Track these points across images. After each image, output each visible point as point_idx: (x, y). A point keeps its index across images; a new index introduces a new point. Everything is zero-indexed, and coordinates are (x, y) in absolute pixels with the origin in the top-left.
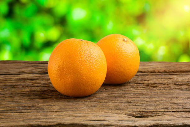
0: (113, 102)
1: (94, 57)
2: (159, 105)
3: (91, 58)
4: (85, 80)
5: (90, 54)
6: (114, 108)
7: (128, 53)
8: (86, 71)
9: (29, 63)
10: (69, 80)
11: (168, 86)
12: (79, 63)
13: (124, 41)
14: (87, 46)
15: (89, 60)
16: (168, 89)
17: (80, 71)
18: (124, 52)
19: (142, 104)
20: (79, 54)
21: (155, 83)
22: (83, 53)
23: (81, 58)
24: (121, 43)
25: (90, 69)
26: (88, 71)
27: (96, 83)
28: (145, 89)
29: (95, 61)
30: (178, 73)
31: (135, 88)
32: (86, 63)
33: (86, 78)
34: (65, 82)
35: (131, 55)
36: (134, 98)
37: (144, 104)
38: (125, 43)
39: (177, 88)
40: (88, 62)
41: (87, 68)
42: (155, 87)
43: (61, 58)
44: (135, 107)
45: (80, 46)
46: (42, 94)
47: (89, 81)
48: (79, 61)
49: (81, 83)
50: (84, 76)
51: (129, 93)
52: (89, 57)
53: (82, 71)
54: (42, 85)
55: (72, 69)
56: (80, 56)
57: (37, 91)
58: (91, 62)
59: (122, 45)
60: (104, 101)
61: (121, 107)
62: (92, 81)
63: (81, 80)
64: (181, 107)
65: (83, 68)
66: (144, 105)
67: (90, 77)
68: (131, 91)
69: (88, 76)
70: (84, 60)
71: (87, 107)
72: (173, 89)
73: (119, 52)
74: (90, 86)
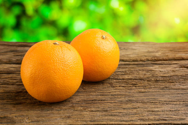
0: (89, 109)
1: (68, 64)
2: (136, 114)
3: (66, 65)
4: (59, 89)
5: (64, 61)
6: (88, 119)
7: (107, 52)
8: (60, 80)
9: (9, 45)
10: (42, 89)
11: (148, 84)
12: (52, 71)
13: (103, 38)
14: (61, 52)
15: (63, 67)
16: (148, 88)
17: (53, 80)
18: (102, 51)
19: (119, 112)
20: (52, 61)
21: (135, 79)
22: (57, 60)
23: (55, 66)
24: (99, 41)
25: (65, 77)
26: (61, 80)
27: (71, 90)
28: (124, 88)
29: (70, 68)
30: (160, 62)
31: (114, 87)
32: (60, 72)
33: (60, 87)
34: (37, 90)
35: (110, 54)
36: (111, 103)
37: (120, 112)
38: (103, 41)
39: (157, 87)
40: (62, 70)
41: (61, 76)
42: (134, 84)
43: (33, 66)
44: (111, 117)
45: (53, 52)
46: (16, 96)
47: (63, 90)
48: (52, 70)
49: (55, 92)
50: (58, 85)
51: (107, 94)
52: (63, 65)
53: (56, 80)
54: (17, 82)
55: (45, 78)
56: (53, 63)
57: (12, 93)
58: (66, 69)
59: (101, 44)
60: (79, 109)
61: (96, 118)
62: (66, 88)
63: (54, 89)
64: (157, 117)
65: (56, 76)
66: (120, 114)
67: (65, 86)
68: (109, 91)
69: (62, 84)
70: (58, 68)
71: (61, 117)
72: (153, 87)
73: (97, 52)
74: (65, 93)
